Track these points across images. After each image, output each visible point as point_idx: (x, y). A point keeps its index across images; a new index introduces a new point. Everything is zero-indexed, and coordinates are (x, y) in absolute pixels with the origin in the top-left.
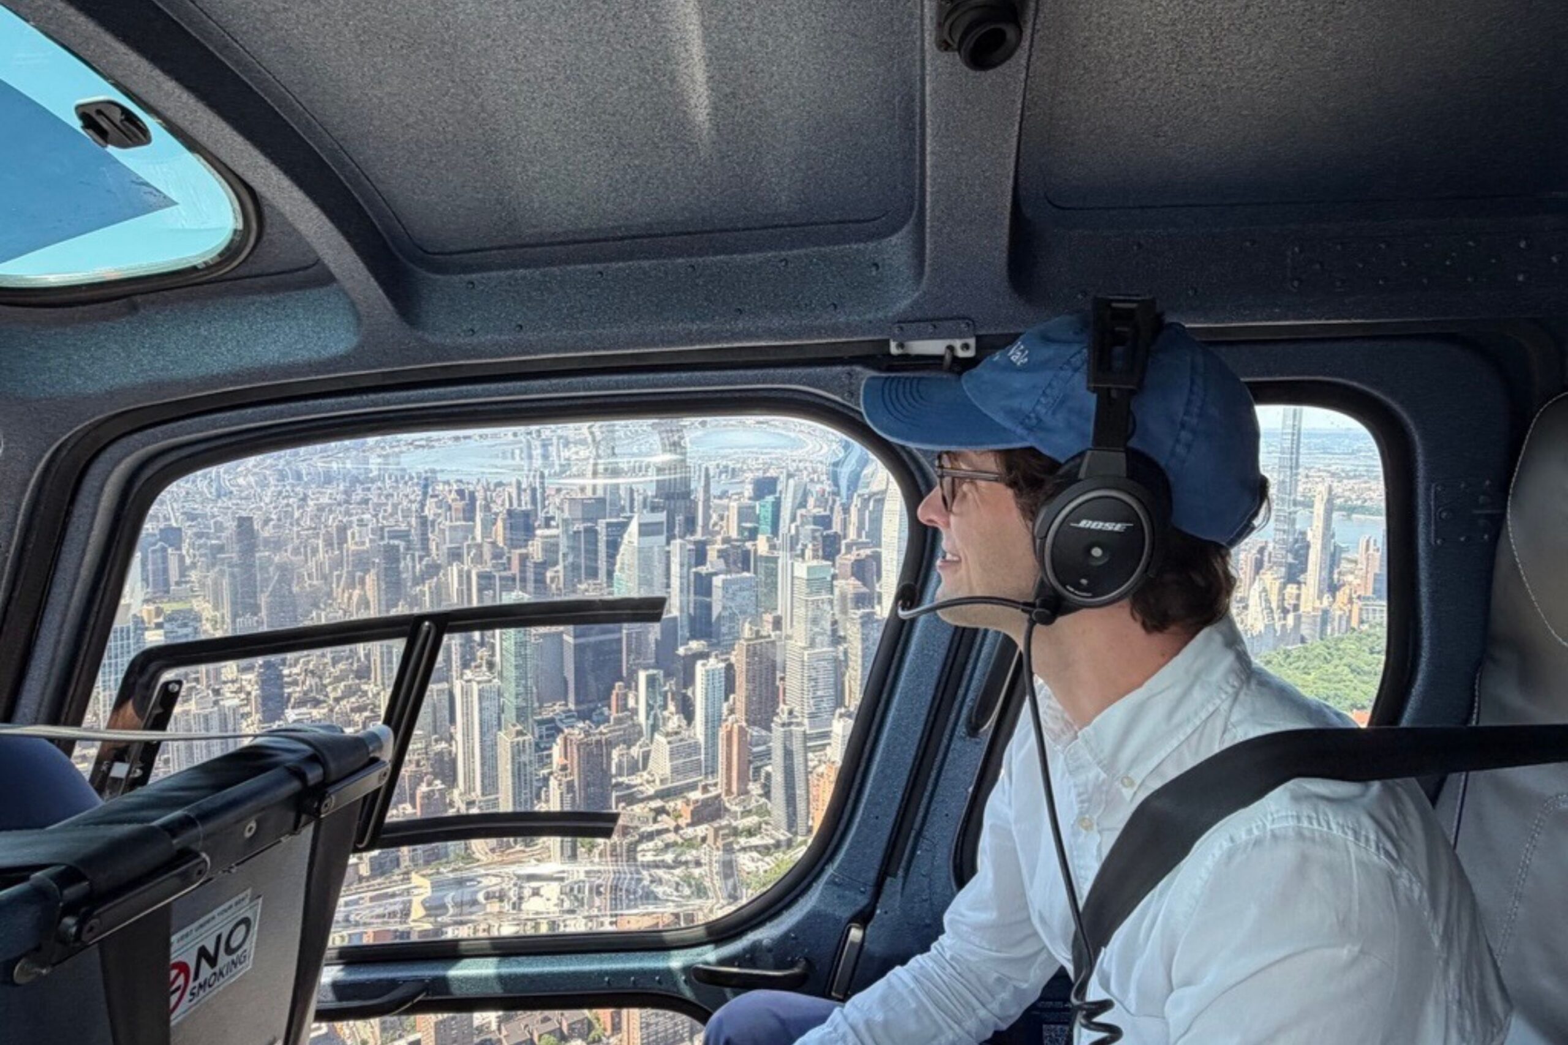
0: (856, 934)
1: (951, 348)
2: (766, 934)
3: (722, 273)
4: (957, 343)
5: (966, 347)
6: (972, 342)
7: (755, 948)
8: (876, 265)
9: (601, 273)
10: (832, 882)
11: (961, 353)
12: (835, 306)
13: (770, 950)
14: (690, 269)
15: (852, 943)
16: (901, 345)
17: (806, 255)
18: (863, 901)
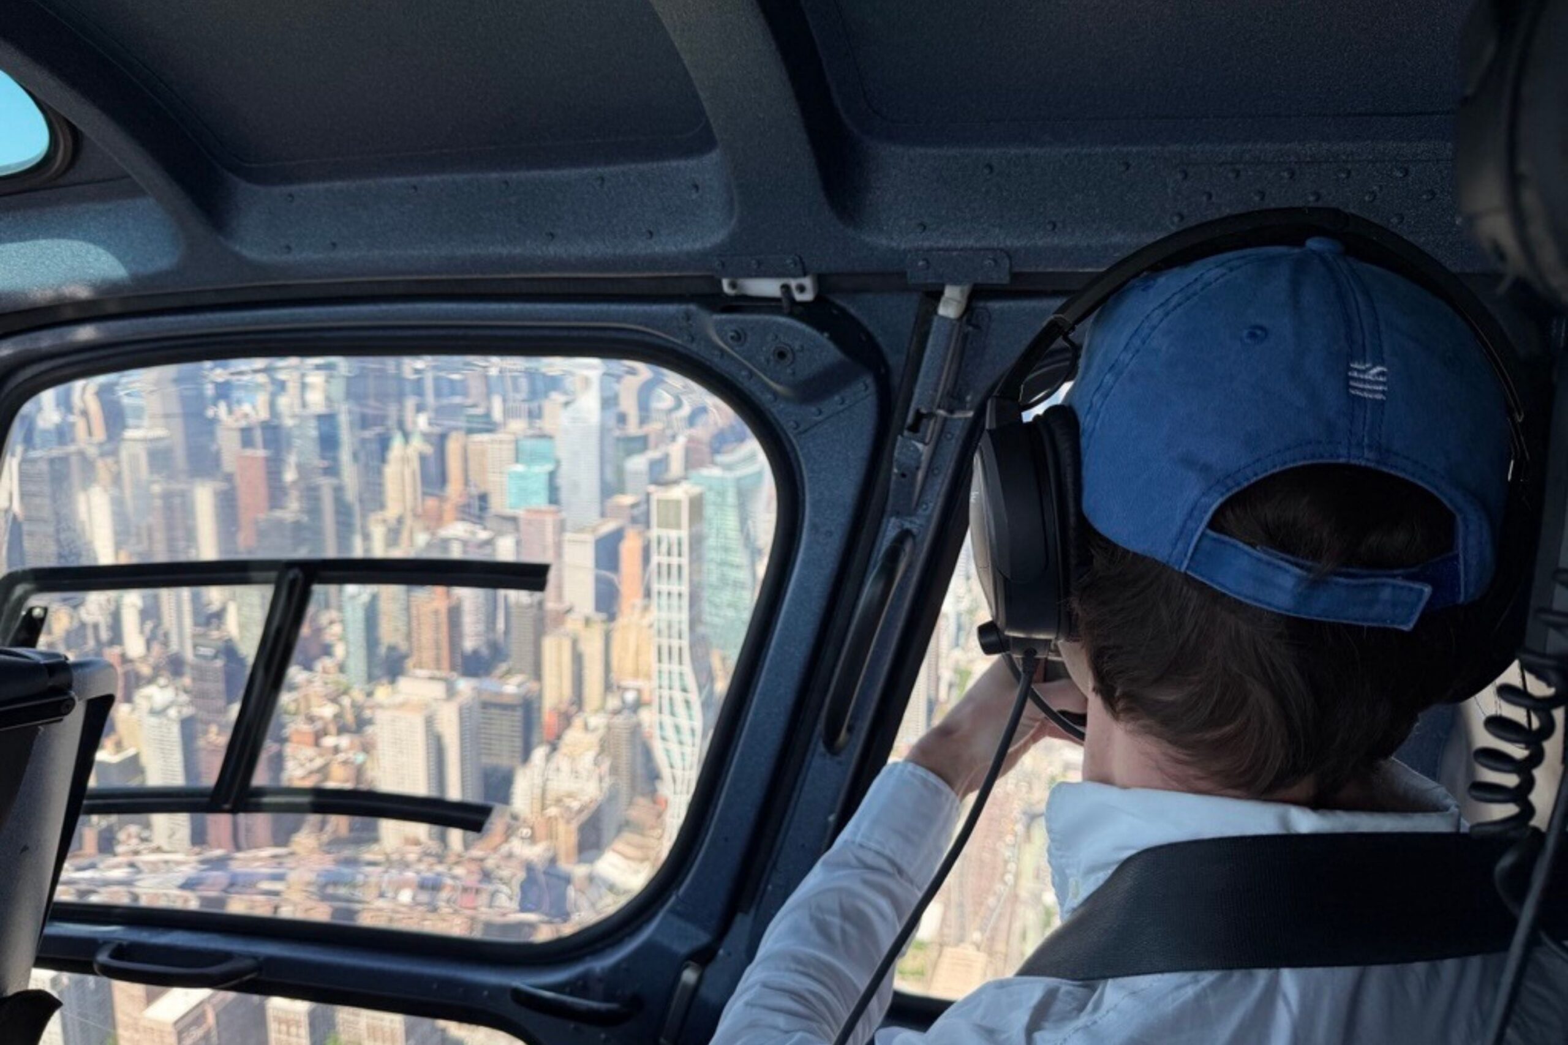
0: (689, 976)
1: (786, 288)
2: (601, 964)
3: (537, 191)
4: (793, 283)
5: (801, 289)
6: (807, 282)
7: (585, 978)
8: (696, 187)
9: (415, 188)
10: (673, 911)
11: (799, 297)
12: (651, 233)
13: (600, 980)
14: (504, 186)
15: (685, 986)
16: (733, 285)
17: (623, 172)
18: (703, 938)
